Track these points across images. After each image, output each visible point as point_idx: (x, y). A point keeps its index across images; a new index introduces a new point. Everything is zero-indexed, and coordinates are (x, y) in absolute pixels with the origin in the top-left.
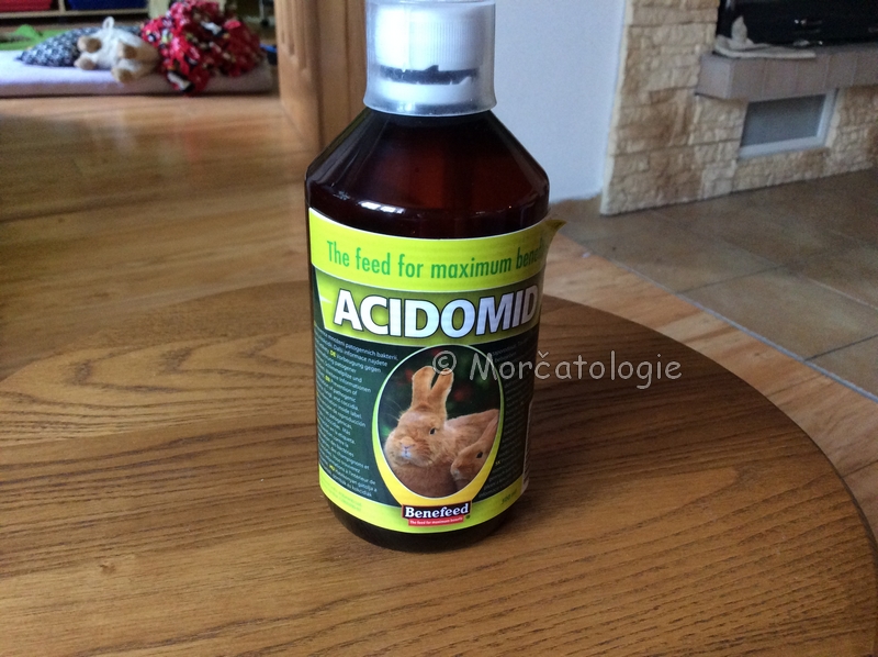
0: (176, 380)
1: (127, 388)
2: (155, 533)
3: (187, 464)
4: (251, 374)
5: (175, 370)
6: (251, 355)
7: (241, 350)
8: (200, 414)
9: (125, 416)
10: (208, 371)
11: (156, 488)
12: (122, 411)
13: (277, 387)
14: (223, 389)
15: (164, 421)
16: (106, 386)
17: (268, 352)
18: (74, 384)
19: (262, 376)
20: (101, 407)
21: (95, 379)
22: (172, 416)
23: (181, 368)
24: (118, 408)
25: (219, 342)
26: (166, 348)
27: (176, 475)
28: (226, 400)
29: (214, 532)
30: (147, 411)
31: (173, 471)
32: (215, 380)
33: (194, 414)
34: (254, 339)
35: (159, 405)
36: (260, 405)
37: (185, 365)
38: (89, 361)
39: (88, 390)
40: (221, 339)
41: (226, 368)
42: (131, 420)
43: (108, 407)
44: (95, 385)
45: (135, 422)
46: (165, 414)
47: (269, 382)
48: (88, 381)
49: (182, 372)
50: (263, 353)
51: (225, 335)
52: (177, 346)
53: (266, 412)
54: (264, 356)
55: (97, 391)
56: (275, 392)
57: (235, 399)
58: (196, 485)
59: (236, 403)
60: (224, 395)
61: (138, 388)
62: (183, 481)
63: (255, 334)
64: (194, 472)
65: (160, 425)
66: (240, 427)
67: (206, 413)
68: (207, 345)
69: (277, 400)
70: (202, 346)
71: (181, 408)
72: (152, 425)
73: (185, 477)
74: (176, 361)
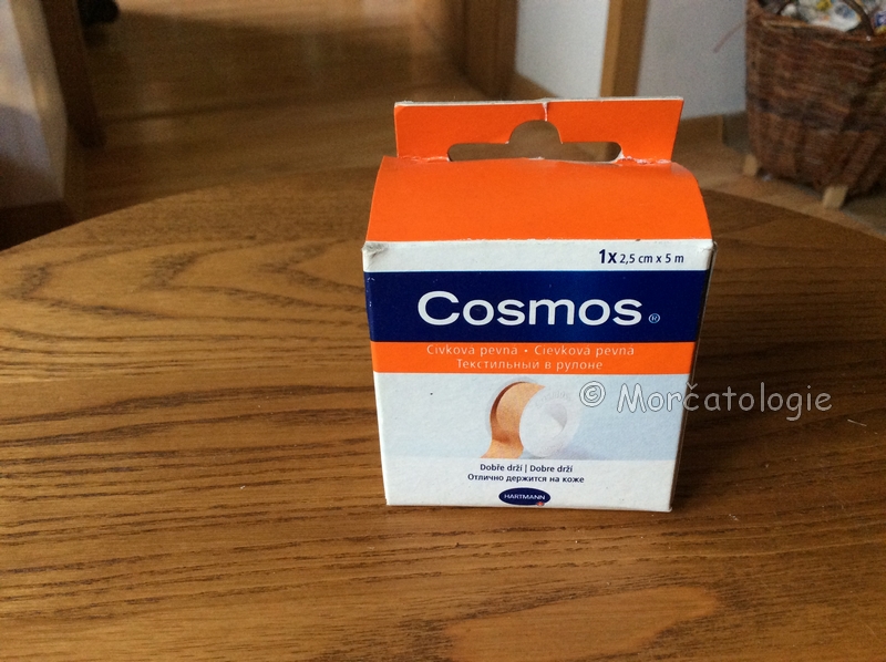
0: (161, 300)
1: (86, 309)
2: (30, 578)
3: (130, 445)
4: (273, 299)
5: (163, 286)
6: (282, 269)
7: (270, 261)
8: (179, 357)
9: (66, 353)
10: (213, 289)
11: (65, 485)
12: (66, 345)
13: (309, 321)
14: (225, 319)
15: (121, 365)
16: (58, 303)
17: (308, 266)
18: (14, 297)
19: (291, 301)
20: (35, 336)
21: (47, 292)
22: (134, 359)
23: (172, 283)
24: (59, 338)
25: (240, 247)
26: (163, 252)
27: (105, 464)
28: (224, 338)
29: (130, 588)
30: (101, 347)
31: (102, 456)
32: (219, 304)
33: (170, 358)
34: (293, 244)
35: (120, 339)
36: (274, 349)
37: (183, 279)
38: (49, 265)
39: (31, 308)
40: (245, 243)
41: (239, 286)
42: (72, 360)
43: (47, 337)
44: (42, 300)
45: (76, 365)
46: (122, 355)
47: (298, 312)
48: (36, 294)
49: (174, 288)
50: (300, 267)
51: (252, 238)
52: (179, 249)
53: (280, 363)
54: (302, 273)
55: (43, 310)
56: (305, 329)
57: (238, 337)
58: (129, 487)
59: (240, 344)
60: (225, 329)
61: (100, 310)
62: (112, 476)
63: (295, 238)
64: (135, 462)
65: (111, 371)
66: (232, 385)
67: (188, 357)
68: (222, 250)
69: (303, 343)
70: (215, 251)
71: (153, 346)
72: (99, 371)
73: (117, 470)
74: (172, 271)
